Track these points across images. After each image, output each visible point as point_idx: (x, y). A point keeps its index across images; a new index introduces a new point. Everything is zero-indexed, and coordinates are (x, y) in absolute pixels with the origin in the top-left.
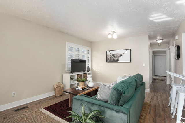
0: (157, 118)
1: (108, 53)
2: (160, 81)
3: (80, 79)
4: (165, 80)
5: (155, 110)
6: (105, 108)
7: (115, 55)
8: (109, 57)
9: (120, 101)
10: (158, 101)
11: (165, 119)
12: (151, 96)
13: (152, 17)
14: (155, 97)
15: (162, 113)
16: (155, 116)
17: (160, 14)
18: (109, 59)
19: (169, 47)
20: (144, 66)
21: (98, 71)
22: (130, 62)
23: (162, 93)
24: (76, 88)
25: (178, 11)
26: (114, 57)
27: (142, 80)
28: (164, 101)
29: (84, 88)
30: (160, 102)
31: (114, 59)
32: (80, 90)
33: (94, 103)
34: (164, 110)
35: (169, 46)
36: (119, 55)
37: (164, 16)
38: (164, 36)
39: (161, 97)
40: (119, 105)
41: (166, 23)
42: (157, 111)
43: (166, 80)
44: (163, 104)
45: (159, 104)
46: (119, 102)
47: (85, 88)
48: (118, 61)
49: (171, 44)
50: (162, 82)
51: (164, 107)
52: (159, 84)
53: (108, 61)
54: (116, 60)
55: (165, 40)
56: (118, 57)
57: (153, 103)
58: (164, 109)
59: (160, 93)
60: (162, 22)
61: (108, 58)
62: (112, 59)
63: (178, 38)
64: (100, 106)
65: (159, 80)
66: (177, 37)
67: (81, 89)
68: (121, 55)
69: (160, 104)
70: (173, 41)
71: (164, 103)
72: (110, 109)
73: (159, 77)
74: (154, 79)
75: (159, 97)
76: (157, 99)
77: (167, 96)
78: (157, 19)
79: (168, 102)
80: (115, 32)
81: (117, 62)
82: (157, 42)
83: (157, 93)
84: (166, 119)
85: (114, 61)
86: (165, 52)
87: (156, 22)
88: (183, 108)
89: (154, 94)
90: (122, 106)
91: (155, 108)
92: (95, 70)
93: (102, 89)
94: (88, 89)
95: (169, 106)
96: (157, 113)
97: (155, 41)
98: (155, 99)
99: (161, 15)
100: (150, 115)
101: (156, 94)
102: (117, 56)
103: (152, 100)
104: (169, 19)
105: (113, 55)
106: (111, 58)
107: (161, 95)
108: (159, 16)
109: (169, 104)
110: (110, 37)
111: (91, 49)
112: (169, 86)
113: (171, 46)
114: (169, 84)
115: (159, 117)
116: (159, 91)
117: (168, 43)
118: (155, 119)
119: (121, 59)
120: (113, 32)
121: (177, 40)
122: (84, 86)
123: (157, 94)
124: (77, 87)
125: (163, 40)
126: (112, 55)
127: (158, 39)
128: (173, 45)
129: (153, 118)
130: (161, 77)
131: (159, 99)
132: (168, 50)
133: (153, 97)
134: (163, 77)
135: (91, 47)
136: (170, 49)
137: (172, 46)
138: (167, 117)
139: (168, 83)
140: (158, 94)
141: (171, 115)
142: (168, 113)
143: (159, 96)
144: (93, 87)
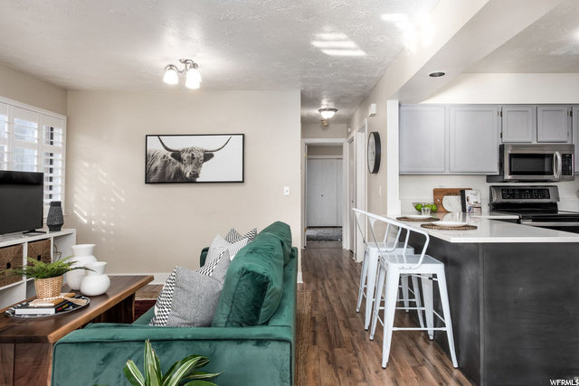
0: (337, 349)
1: (154, 145)
2: (324, 244)
3: (41, 264)
4: (339, 239)
5: (328, 331)
6: (214, 343)
7: (185, 156)
8: (158, 163)
9: (263, 310)
10: (330, 303)
11: (354, 346)
12: (309, 293)
13: (321, 40)
14: (320, 293)
15: (345, 334)
16: (331, 347)
17: (343, 36)
18: (156, 169)
19: (350, 133)
20: (286, 194)
21: (104, 223)
22: (243, 182)
23: (337, 279)
24: (18, 312)
25: (382, 38)
26: (178, 164)
27: (291, 242)
28: (343, 301)
29: (65, 302)
30: (334, 304)
31: (179, 173)
32: (46, 318)
33: (168, 337)
34: (348, 326)
35: (349, 130)
36: (202, 154)
37: (351, 44)
38: (340, 101)
39: (336, 291)
40: (260, 322)
41: (353, 62)
42: (331, 332)
43: (341, 237)
44: (343, 310)
45: (333, 310)
46: (257, 315)
47: (72, 304)
48: (198, 180)
49: (356, 126)
50: (331, 244)
51: (347, 317)
52: (324, 252)
53: (152, 180)
54: (188, 175)
55: (341, 112)
56: (195, 162)
57: (317, 313)
58: (349, 323)
59: (331, 280)
60: (343, 58)
61: (153, 167)
62: (172, 169)
63: (377, 110)
64: (196, 343)
65: (321, 240)
66: (373, 109)
67: (52, 312)
68: (208, 156)
69: (336, 310)
70: (361, 120)
71: (345, 307)
72: (234, 340)
73: (319, 230)
74: (309, 239)
75: (329, 292)
76: (327, 298)
77: (349, 285)
78: (333, 48)
79: (354, 302)
80: (194, 66)
81: (192, 180)
82: (320, 116)
83: (323, 279)
84: (357, 346)
85: (179, 179)
86: (338, 149)
87: (328, 56)
88: (397, 306)
89: (317, 286)
90: (266, 323)
91: (327, 326)
92: (85, 221)
93: (184, 285)
94: (87, 306)
95: (358, 310)
96: (333, 337)
97: (315, 112)
98: (321, 299)
99: (345, 40)
100: (316, 347)
101: (320, 285)
102: (193, 158)
103: (315, 304)
104: (360, 53)
105: (177, 155)
106: (166, 164)
107: (334, 285)
108: (340, 40)
109: (359, 305)
110: (171, 79)
111: (64, 122)
112: (348, 255)
113: (355, 132)
114: (348, 248)
115: (340, 347)
116: (327, 275)
117: (348, 121)
118: (333, 355)
119: (207, 172)
120: (185, 62)
121: (373, 115)
122: (63, 296)
123: (323, 284)
124: (26, 306)
125: (336, 110)
126: (172, 156)
127: (323, 107)
128: (362, 129)
129: (327, 354)
130: (326, 230)
131: (332, 298)
132: (348, 144)
133: (314, 293)
134: (331, 231)
135: (66, 114)
136: (351, 141)
137: (359, 131)
138: (359, 342)
139: (346, 245)
140: (327, 283)
141: (367, 333)
142: (360, 331)
143: (329, 287)
144: (104, 295)
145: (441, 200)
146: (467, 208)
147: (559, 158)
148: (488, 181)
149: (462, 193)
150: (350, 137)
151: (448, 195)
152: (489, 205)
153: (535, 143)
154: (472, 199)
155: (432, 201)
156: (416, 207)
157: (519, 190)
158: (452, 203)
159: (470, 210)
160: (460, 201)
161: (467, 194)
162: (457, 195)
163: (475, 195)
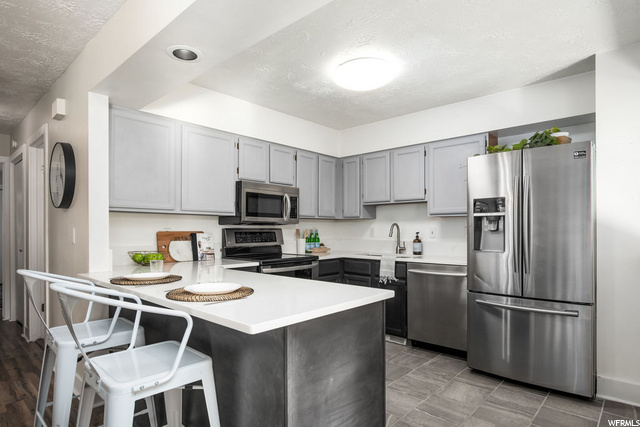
19: (15, 149)
35: (14, 144)
49: (28, 136)
63: (68, 110)
66: (60, 106)
70: (37, 126)
112: (12, 331)
113: (24, 146)
117: (11, 130)
121: (59, 117)
128: (38, 142)
132: (12, 165)
136: (18, 161)
137: (32, 145)
139: (10, 314)
145: (167, 247)
146: (199, 255)
147: (288, 200)
148: (220, 223)
149: (193, 237)
150: (17, 154)
151: (176, 239)
152: (221, 250)
153: (268, 183)
154: (204, 244)
155: (155, 249)
156: (133, 258)
157: (251, 233)
158: (180, 249)
159: (202, 258)
160: (191, 247)
161: (199, 238)
162: (186, 239)
163: (208, 239)
